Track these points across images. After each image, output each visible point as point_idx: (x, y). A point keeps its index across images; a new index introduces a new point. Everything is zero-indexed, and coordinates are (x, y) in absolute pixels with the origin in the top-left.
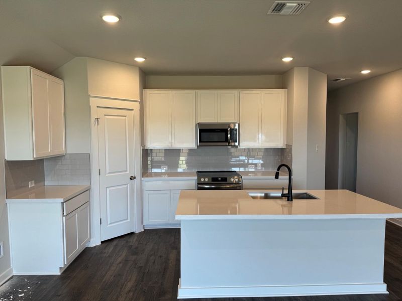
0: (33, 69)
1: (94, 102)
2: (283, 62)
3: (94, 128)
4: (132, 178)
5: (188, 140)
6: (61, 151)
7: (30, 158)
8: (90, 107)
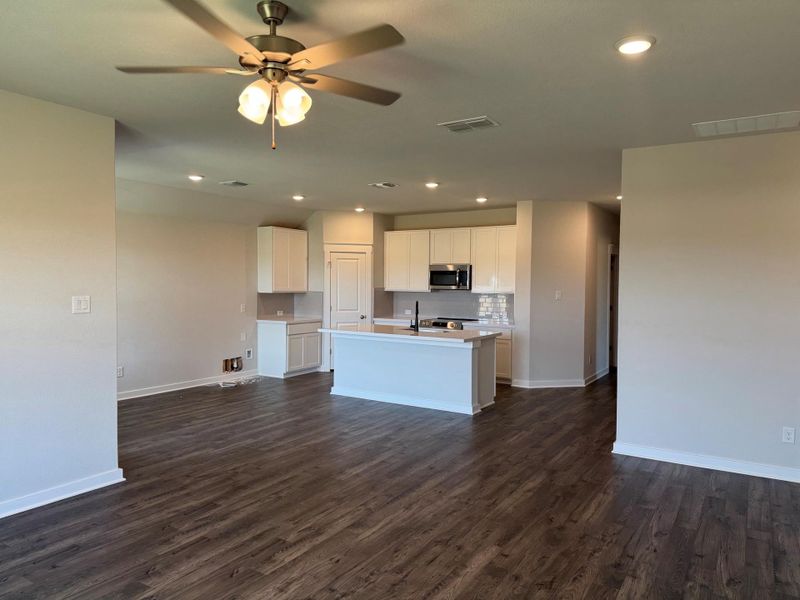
0: (275, 229)
1: (327, 248)
2: (477, 203)
3: (327, 270)
4: (363, 318)
5: (422, 284)
6: (302, 288)
7: (271, 292)
8: (323, 253)
